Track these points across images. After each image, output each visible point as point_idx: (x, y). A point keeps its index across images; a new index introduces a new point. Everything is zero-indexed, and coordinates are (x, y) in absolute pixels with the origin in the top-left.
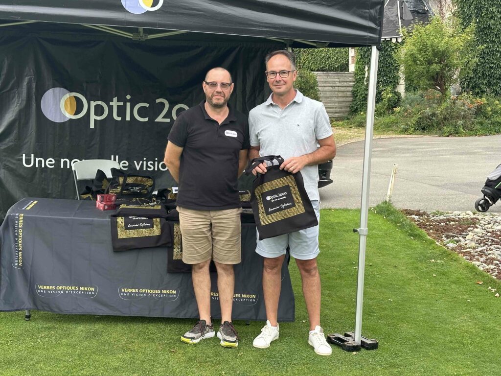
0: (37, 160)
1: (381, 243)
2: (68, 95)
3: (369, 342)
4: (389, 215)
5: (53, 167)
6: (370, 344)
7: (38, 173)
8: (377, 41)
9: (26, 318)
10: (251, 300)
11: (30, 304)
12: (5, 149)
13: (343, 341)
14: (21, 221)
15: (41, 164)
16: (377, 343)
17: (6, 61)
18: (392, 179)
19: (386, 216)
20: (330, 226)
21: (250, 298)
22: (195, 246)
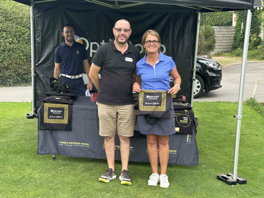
1: (249, 122)
2: (79, 39)
3: (241, 180)
4: (253, 106)
6: (242, 181)
8: (251, 7)
9: (53, 159)
10: (174, 153)
11: (55, 151)
13: (226, 179)
16: (246, 181)
17: (47, 20)
18: (256, 86)
19: (252, 106)
20: (220, 111)
21: (173, 152)
22: (107, 126)
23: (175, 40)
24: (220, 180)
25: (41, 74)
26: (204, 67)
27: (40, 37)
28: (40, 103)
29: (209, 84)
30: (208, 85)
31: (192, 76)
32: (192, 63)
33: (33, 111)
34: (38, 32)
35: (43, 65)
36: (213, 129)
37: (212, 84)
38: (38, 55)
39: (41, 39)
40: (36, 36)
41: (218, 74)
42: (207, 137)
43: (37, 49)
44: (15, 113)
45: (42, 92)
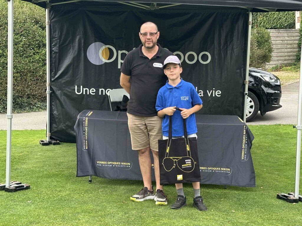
0: (84, 89)
2: (104, 47)
5: (94, 94)
7: (85, 98)
9: (89, 181)
10: (227, 172)
11: (93, 172)
12: (64, 83)
13: (287, 197)
14: (87, 122)
15: (87, 92)
17: (65, 26)
20: (280, 135)
21: (226, 171)
22: (137, 138)
23: (222, 46)
24: (280, 199)
25: (58, 90)
26: (258, 81)
27: (58, 45)
28: (57, 127)
29: (266, 103)
30: (264, 105)
31: (244, 90)
32: (243, 75)
34: (55, 40)
35: (60, 80)
36: (272, 154)
37: (269, 103)
38: (54, 68)
39: (58, 49)
40: (52, 45)
41: (276, 90)
42: (264, 161)
43: (53, 61)
44: (24, 141)
45: (60, 113)
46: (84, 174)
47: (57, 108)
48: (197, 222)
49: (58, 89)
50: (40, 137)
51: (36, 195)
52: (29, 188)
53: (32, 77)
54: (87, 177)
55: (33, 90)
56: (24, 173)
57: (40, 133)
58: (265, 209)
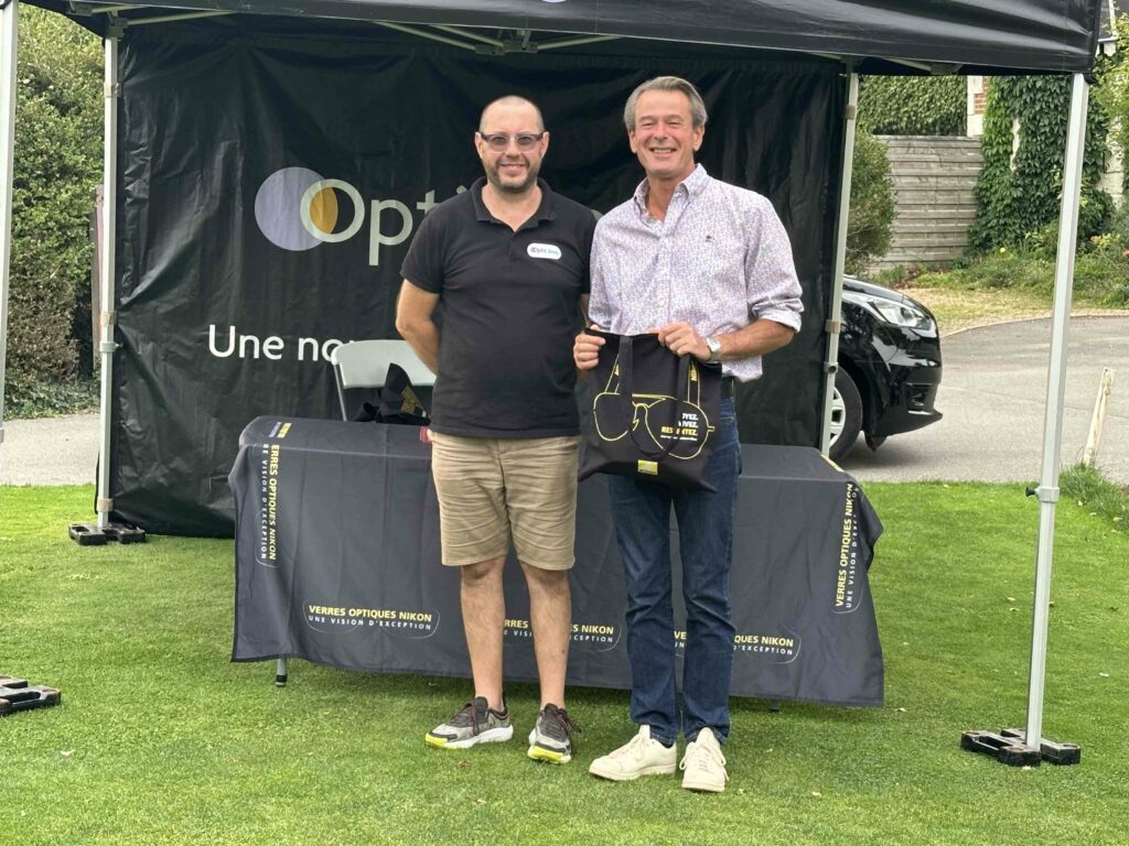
0: (243, 339)
1: (1075, 559)
2: (319, 186)
3: (1059, 747)
4: (1091, 496)
5: (279, 357)
6: (1062, 751)
7: (243, 371)
8: (1086, 63)
9: (278, 680)
10: (783, 651)
12: (167, 313)
13: (999, 744)
14: (275, 460)
15: (253, 349)
16: (1078, 752)
17: (177, 102)
18: (1100, 407)
19: (1083, 500)
20: (943, 519)
21: (780, 647)
22: (465, 522)
24: (974, 751)
25: (146, 341)
26: (858, 323)
27: (147, 176)
28: (136, 475)
29: (885, 403)
30: (881, 411)
31: (824, 355)
32: (822, 298)
33: (104, 513)
34: (137, 155)
35: (153, 303)
36: (923, 587)
37: (898, 404)
38: (132, 259)
39: (147, 187)
40: (126, 173)
41: (923, 358)
42: (898, 614)
43: (129, 233)
44: (7, 526)
45: (149, 426)
46: (261, 652)
47: (138, 409)
48: (693, 832)
49: (142, 335)
50: (65, 515)
51: (86, 728)
52: (59, 703)
53: (20, 290)
54: (267, 664)
55: (21, 337)
56: (27, 647)
57: (64, 497)
58: (928, 789)
